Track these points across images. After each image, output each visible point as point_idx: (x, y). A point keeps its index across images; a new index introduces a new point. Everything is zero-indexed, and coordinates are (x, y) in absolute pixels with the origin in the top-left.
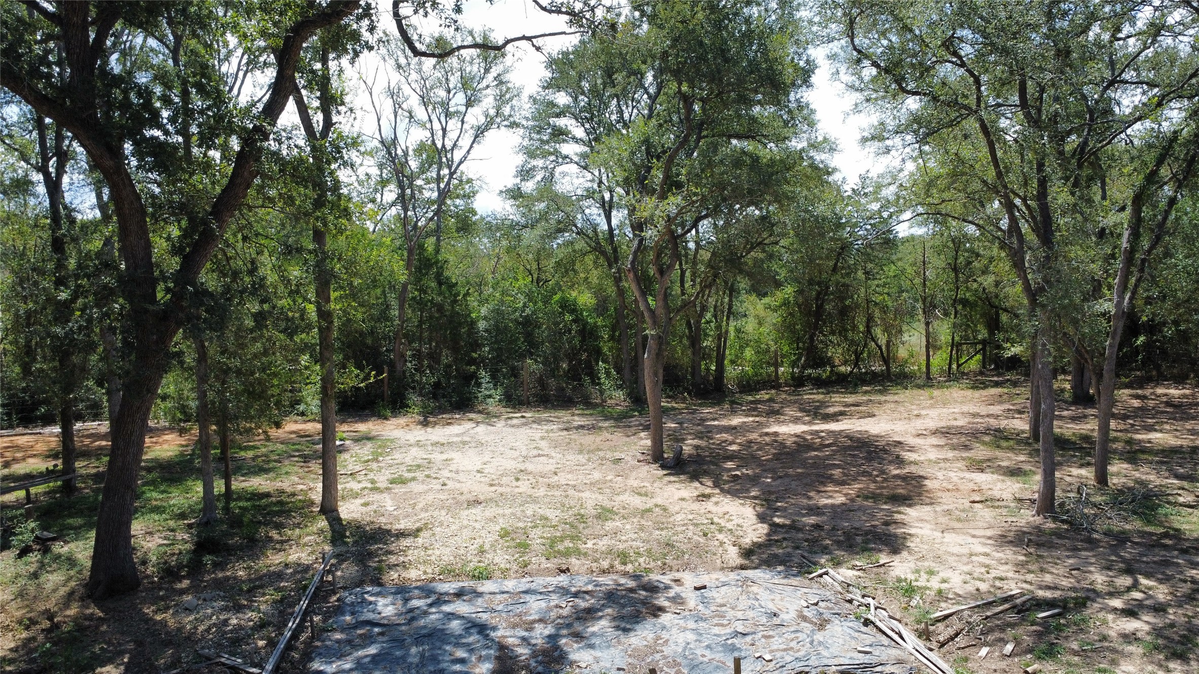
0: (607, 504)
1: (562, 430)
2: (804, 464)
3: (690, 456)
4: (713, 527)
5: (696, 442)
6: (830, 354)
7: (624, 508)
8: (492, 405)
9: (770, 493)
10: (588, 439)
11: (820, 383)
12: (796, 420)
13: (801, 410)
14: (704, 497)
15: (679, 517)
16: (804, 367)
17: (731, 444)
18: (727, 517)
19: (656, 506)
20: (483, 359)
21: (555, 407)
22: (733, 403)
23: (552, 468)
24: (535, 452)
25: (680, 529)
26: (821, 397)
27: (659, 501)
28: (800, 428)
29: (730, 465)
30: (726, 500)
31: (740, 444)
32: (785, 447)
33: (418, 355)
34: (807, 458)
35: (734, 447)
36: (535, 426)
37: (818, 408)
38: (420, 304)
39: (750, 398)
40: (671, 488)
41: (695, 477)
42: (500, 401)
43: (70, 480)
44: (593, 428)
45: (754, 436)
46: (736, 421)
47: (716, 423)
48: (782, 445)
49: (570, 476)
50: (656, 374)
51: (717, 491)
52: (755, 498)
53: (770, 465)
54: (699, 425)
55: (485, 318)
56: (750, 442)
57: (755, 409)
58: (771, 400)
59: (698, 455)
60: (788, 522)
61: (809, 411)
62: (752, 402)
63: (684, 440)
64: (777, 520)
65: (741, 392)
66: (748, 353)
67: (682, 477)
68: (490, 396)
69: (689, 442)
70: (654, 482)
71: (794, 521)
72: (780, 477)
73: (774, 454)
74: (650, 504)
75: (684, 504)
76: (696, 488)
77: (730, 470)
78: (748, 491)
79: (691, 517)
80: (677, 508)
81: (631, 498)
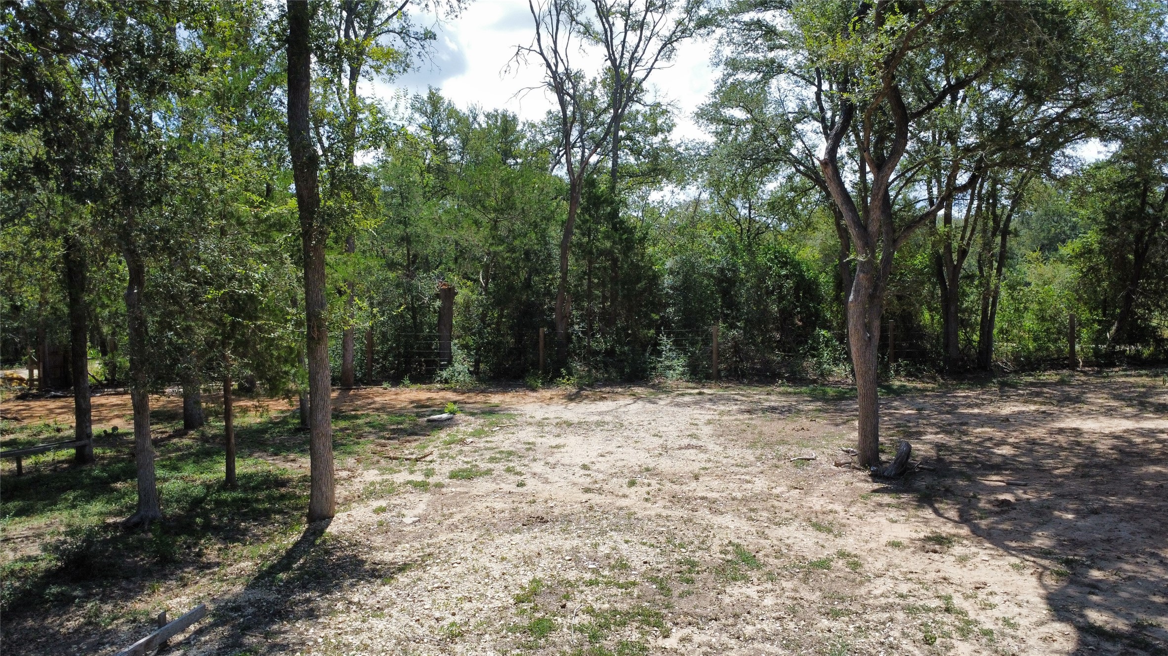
0: (750, 543)
1: (742, 412)
2: (1138, 487)
3: (926, 460)
4: (949, 619)
5: (941, 438)
6: (1154, 323)
7: (779, 554)
8: (672, 379)
9: (1075, 544)
10: (774, 427)
11: (1136, 363)
12: (1109, 412)
13: (1117, 397)
14: (940, 542)
15: (880, 587)
16: (1116, 340)
17: (999, 444)
18: (982, 595)
19: (842, 554)
20: (666, 323)
21: (750, 384)
22: (1003, 385)
23: (696, 467)
24: (686, 441)
25: (875, 617)
26: (1146, 380)
27: (849, 543)
28: (1119, 425)
29: (994, 480)
30: (983, 555)
31: (1014, 446)
32: (1095, 454)
33: (588, 317)
34: (1141, 477)
35: (1006, 450)
36: (708, 405)
37: (1144, 395)
38: (586, 252)
39: (1030, 379)
40: (880, 518)
41: (926, 499)
42: (683, 374)
43: (84, 446)
44: (789, 411)
45: (1038, 433)
46: (1007, 409)
47: (976, 411)
48: (1091, 450)
49: (715, 484)
50: (867, 327)
51: (965, 531)
52: (1045, 553)
53: (1073, 485)
54: (948, 413)
55: (671, 272)
56: (1033, 442)
57: (1038, 394)
58: (1062, 382)
59: (939, 460)
60: (1121, 625)
61: (1130, 399)
62: (1032, 384)
63: (920, 434)
64: (1096, 617)
65: (1016, 372)
66: (1029, 322)
67: (905, 497)
68: (669, 368)
69: (929, 437)
70: (852, 503)
71: (1139, 626)
72: (1095, 512)
73: (1077, 467)
74: (831, 546)
75: (897, 556)
76: (926, 522)
77: (994, 490)
78: (1027, 535)
79: (904, 588)
80: (880, 565)
81: (800, 534)
